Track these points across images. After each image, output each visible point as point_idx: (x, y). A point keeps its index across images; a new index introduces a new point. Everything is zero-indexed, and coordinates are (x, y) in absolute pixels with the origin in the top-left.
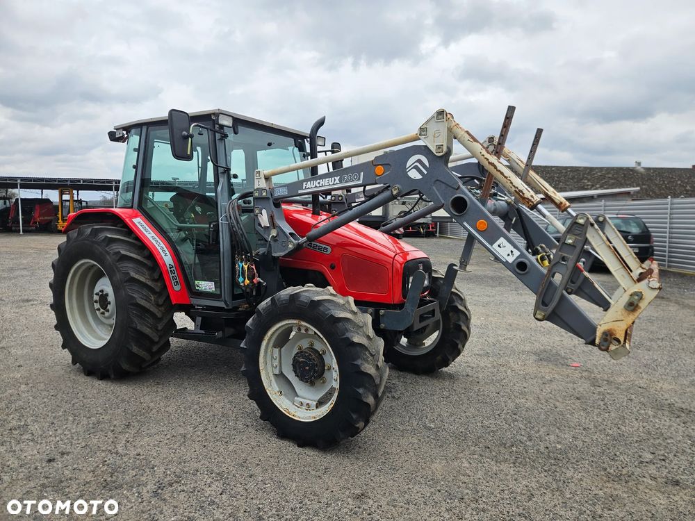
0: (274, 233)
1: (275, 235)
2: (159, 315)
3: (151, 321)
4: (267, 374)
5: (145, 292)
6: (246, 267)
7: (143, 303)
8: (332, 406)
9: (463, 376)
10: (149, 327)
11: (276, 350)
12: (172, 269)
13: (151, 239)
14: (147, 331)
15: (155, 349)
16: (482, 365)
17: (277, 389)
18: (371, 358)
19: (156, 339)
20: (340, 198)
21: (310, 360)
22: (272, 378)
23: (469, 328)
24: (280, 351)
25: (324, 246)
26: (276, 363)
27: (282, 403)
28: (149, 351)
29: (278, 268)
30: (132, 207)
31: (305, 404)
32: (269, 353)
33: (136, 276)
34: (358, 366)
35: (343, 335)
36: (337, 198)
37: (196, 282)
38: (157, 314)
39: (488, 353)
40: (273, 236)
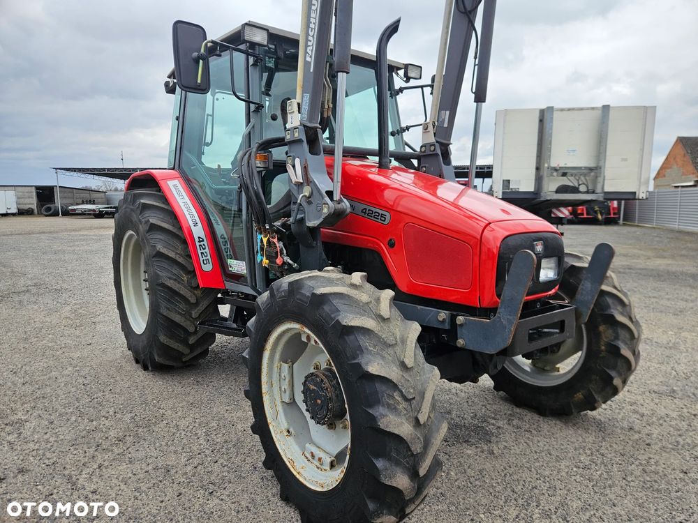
0: (307, 191)
1: (307, 194)
2: (193, 300)
3: (182, 306)
4: (273, 400)
5: (176, 270)
6: (265, 240)
7: (170, 283)
8: (343, 475)
9: (622, 428)
10: (180, 314)
11: (285, 367)
12: (202, 243)
13: (182, 205)
14: (177, 318)
15: (192, 340)
16: (661, 411)
17: (284, 425)
18: (403, 404)
19: (191, 329)
20: (432, 148)
21: (322, 389)
22: (280, 408)
23: (636, 354)
24: (291, 368)
25: (381, 212)
26: (285, 385)
27: (288, 449)
28: (184, 342)
29: (319, 244)
30: (173, 169)
31: (317, 458)
32: (276, 370)
33: (164, 251)
34: (373, 419)
35: (354, 359)
36: (428, 148)
37: (229, 260)
38: (190, 299)
39: (674, 391)
40: (305, 196)
